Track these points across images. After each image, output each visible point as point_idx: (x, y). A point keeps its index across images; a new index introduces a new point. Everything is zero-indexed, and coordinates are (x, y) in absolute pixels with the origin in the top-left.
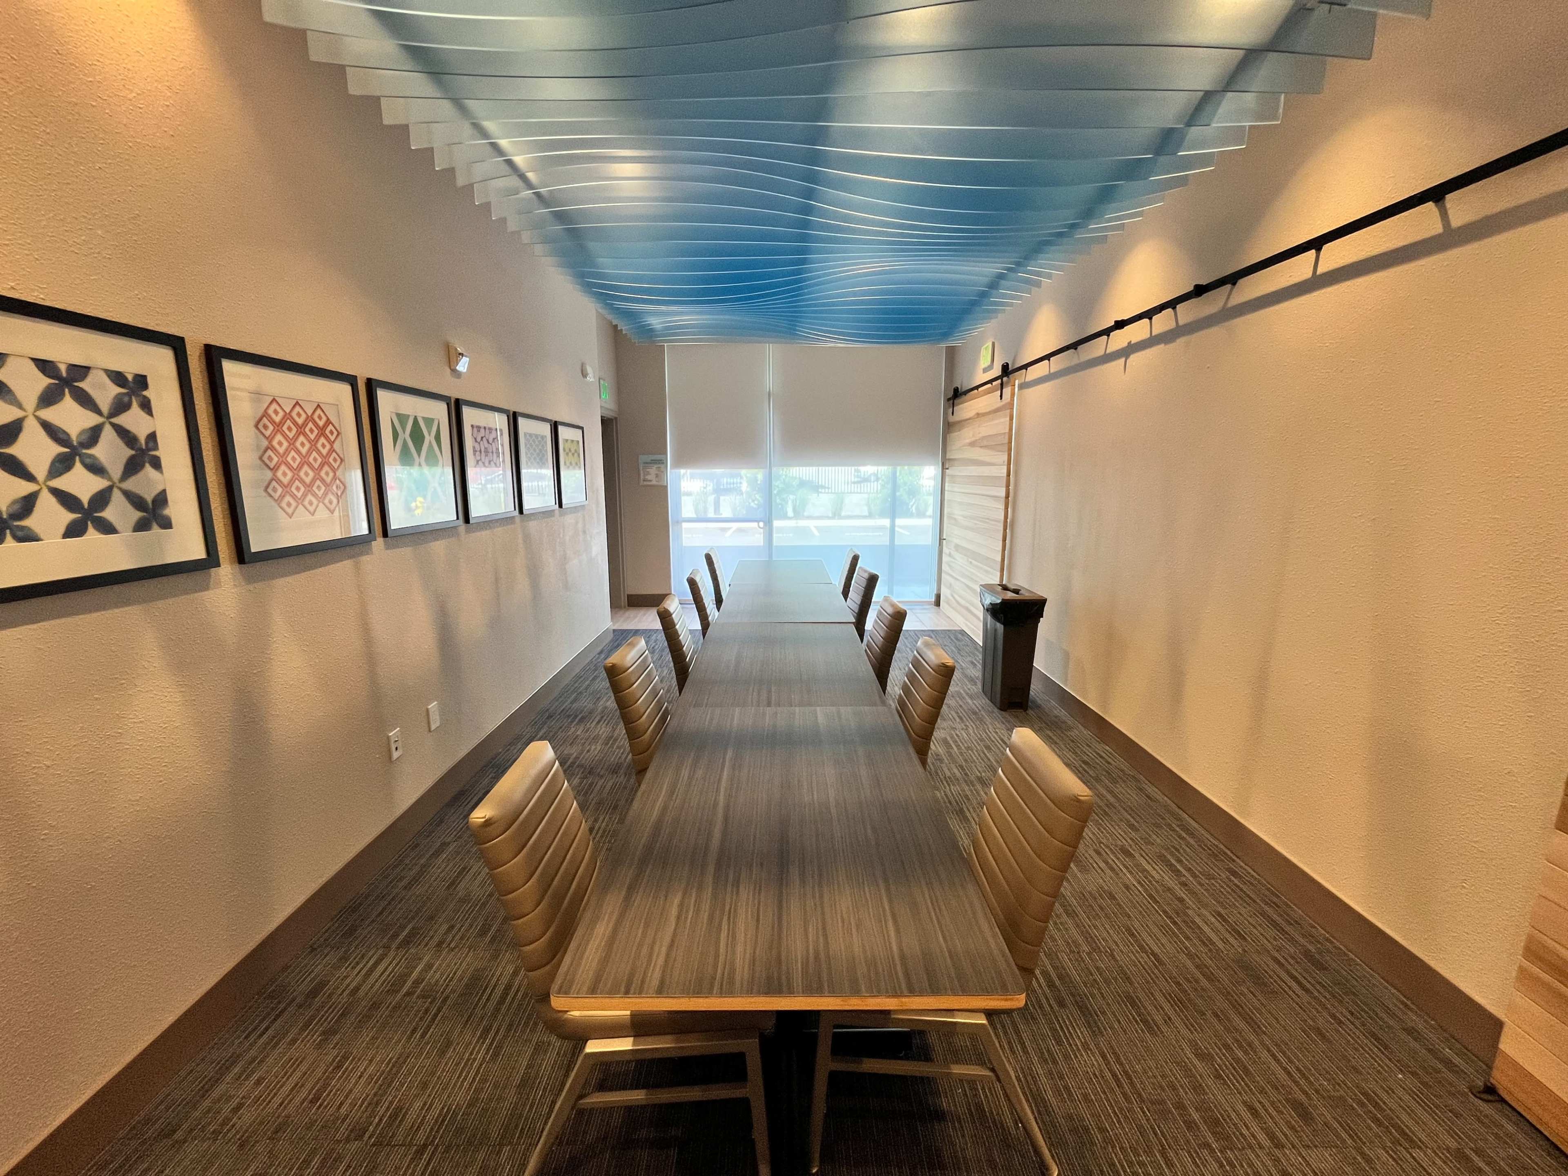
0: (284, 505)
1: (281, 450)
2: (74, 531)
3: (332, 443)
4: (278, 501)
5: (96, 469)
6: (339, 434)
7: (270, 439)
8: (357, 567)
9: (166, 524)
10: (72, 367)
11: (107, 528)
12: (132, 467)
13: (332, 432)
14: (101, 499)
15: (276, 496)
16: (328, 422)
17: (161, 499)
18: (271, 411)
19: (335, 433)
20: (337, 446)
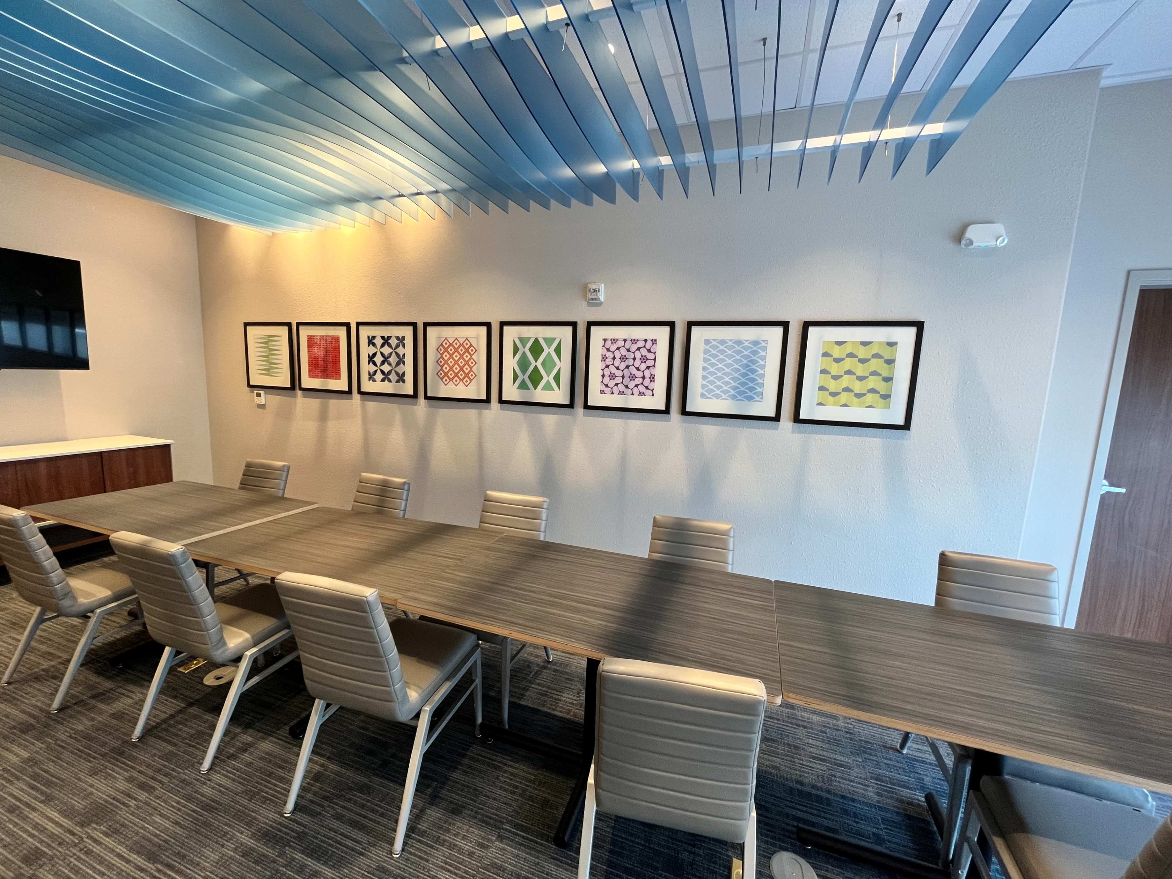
0: (444, 380)
1: (446, 359)
2: (383, 380)
3: (471, 355)
4: (442, 379)
5: (390, 364)
6: (476, 351)
7: (442, 354)
8: (480, 415)
9: (404, 382)
10: (388, 337)
11: (390, 381)
12: (398, 364)
13: (472, 350)
14: (389, 373)
15: (441, 376)
16: (471, 345)
17: (404, 374)
18: (444, 344)
19: (474, 350)
20: (474, 357)
